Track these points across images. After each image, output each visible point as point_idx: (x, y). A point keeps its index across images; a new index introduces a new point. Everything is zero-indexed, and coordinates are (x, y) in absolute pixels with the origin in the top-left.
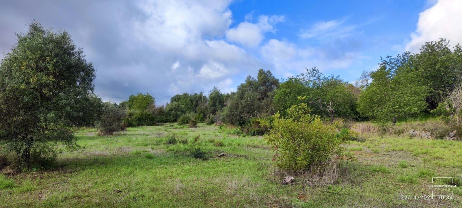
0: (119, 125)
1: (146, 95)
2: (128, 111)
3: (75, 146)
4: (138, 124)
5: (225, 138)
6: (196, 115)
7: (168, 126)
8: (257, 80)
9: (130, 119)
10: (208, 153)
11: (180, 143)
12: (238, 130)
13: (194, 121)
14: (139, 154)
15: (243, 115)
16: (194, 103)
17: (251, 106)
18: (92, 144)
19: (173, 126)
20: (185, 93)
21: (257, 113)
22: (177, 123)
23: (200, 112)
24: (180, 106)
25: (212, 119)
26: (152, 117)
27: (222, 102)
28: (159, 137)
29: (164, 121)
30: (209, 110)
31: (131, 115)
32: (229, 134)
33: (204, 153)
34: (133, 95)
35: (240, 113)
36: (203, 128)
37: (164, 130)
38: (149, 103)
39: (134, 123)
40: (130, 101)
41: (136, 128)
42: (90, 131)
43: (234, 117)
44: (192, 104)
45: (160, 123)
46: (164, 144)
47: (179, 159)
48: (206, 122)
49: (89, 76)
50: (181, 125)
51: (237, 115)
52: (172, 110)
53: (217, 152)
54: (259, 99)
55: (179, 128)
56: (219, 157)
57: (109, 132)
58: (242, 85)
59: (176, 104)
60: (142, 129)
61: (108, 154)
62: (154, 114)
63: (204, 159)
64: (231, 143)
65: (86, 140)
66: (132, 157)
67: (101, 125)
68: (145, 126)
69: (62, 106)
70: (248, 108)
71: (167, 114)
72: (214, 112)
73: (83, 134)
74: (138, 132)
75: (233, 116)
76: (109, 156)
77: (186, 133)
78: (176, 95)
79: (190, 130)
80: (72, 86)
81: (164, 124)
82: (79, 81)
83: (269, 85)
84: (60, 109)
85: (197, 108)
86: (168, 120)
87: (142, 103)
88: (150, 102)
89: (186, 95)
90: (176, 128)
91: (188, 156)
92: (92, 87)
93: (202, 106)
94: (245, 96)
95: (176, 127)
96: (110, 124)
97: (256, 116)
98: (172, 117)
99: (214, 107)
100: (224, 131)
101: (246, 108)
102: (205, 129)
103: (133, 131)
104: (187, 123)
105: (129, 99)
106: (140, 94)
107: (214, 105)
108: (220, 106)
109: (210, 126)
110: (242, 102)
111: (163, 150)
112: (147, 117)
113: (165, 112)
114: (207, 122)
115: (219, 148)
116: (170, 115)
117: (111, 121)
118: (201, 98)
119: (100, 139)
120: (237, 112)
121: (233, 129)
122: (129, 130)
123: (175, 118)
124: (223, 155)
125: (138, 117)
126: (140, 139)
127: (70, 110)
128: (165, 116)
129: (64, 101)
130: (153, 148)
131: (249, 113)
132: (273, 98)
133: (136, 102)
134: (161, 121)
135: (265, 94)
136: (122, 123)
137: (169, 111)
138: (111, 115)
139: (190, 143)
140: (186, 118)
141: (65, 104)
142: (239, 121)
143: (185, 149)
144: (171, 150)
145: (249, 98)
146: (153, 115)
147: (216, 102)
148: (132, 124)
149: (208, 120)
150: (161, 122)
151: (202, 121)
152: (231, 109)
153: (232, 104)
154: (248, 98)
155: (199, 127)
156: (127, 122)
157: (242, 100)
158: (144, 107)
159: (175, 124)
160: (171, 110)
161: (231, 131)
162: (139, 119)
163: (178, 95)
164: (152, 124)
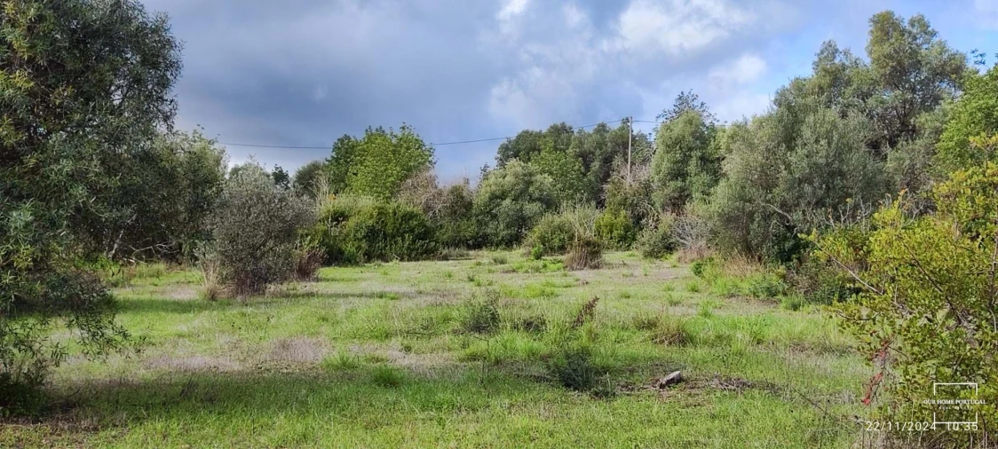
0: (288, 255)
1: (400, 135)
2: (327, 202)
3: (109, 333)
4: (365, 255)
5: (706, 315)
6: (604, 216)
7: (485, 261)
8: (867, 60)
9: (335, 231)
10: (620, 371)
11: (515, 327)
12: (774, 280)
13: (588, 244)
14: (353, 367)
15: (796, 216)
16: (596, 165)
17: (832, 174)
18: (184, 329)
19: (502, 262)
20: (558, 123)
21: (856, 207)
22: (522, 250)
23: (620, 204)
24: (533, 179)
25: (665, 233)
26: (422, 224)
27: (712, 162)
28: (441, 304)
29: (470, 242)
30: (658, 197)
31: (339, 217)
32: (732, 296)
33: (605, 370)
34: (347, 137)
35: (781, 208)
36: (625, 271)
37: (466, 279)
38: (409, 170)
39: (349, 248)
40: (337, 160)
41: (357, 269)
42: (183, 280)
43: (756, 225)
44: (588, 168)
45: (454, 251)
46: (455, 332)
47: (498, 392)
48: (643, 244)
49: (155, 66)
50: (538, 257)
51: (767, 217)
52: (503, 196)
53: (658, 365)
54: (875, 146)
55: (527, 272)
56: (662, 386)
57: (252, 285)
58: (799, 86)
59: (519, 169)
60: (378, 275)
61: (237, 367)
62: (431, 214)
63: (596, 394)
64: (725, 331)
65: (163, 314)
66: (324, 379)
67: (220, 257)
68: (394, 261)
69: (59, 181)
70: (816, 184)
71: (482, 213)
72: (678, 202)
73: (152, 293)
74: (363, 284)
75: (753, 221)
76: (240, 373)
77: (548, 290)
78: (520, 131)
79: (569, 280)
80: (94, 107)
81: (468, 255)
82: (118, 87)
83: (921, 82)
84: (55, 192)
85: (606, 187)
86: (485, 236)
87: (383, 168)
88: (416, 164)
89: (560, 131)
90: (514, 271)
91: (539, 379)
92: (167, 109)
93: (629, 180)
94: (807, 133)
95: (515, 265)
96: (254, 252)
97: (854, 217)
98: (502, 227)
99: (679, 183)
100: (709, 282)
101: (811, 183)
102: (632, 275)
103: (343, 280)
104: (562, 249)
105: (334, 154)
106: (374, 132)
107: (679, 174)
108: (705, 177)
109: (658, 261)
110: (792, 158)
111: (446, 354)
112: (400, 225)
113: (475, 206)
114: (647, 248)
115: (673, 353)
116: (494, 217)
117: (258, 241)
118: (625, 146)
119: (215, 312)
120: (768, 201)
121: (752, 275)
122: (330, 276)
123: (513, 231)
124: (679, 380)
125: (367, 227)
126: (367, 311)
127: (88, 197)
128: (474, 219)
129: (67, 166)
130: (408, 349)
131: (824, 205)
132: (939, 140)
133: (359, 166)
134: (459, 242)
135: (903, 124)
136: (302, 250)
137: (491, 199)
138: (256, 218)
139: (552, 331)
140: (561, 228)
141: (71, 176)
142: (780, 239)
143: (532, 354)
144: (473, 357)
145: (822, 142)
146: (427, 218)
147: (685, 160)
148: (341, 252)
149: (647, 236)
150: (457, 246)
151: (626, 239)
152: (743, 187)
153: (747, 168)
154: (817, 141)
155: (610, 266)
156: (322, 243)
157: (791, 148)
158: (393, 183)
159: (513, 252)
160: (497, 197)
161: (740, 285)
162: (372, 235)
163: (527, 132)
164: (422, 254)
